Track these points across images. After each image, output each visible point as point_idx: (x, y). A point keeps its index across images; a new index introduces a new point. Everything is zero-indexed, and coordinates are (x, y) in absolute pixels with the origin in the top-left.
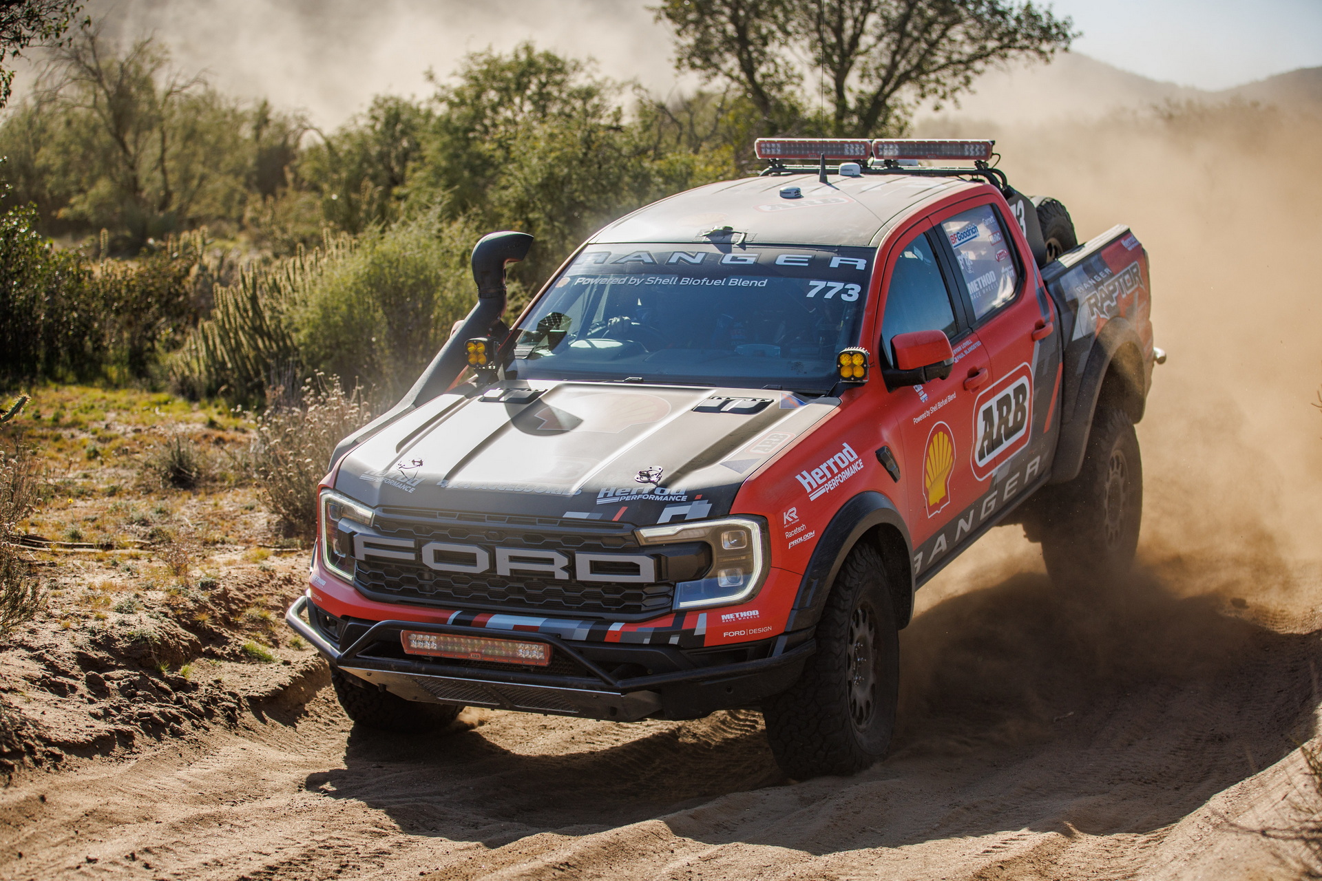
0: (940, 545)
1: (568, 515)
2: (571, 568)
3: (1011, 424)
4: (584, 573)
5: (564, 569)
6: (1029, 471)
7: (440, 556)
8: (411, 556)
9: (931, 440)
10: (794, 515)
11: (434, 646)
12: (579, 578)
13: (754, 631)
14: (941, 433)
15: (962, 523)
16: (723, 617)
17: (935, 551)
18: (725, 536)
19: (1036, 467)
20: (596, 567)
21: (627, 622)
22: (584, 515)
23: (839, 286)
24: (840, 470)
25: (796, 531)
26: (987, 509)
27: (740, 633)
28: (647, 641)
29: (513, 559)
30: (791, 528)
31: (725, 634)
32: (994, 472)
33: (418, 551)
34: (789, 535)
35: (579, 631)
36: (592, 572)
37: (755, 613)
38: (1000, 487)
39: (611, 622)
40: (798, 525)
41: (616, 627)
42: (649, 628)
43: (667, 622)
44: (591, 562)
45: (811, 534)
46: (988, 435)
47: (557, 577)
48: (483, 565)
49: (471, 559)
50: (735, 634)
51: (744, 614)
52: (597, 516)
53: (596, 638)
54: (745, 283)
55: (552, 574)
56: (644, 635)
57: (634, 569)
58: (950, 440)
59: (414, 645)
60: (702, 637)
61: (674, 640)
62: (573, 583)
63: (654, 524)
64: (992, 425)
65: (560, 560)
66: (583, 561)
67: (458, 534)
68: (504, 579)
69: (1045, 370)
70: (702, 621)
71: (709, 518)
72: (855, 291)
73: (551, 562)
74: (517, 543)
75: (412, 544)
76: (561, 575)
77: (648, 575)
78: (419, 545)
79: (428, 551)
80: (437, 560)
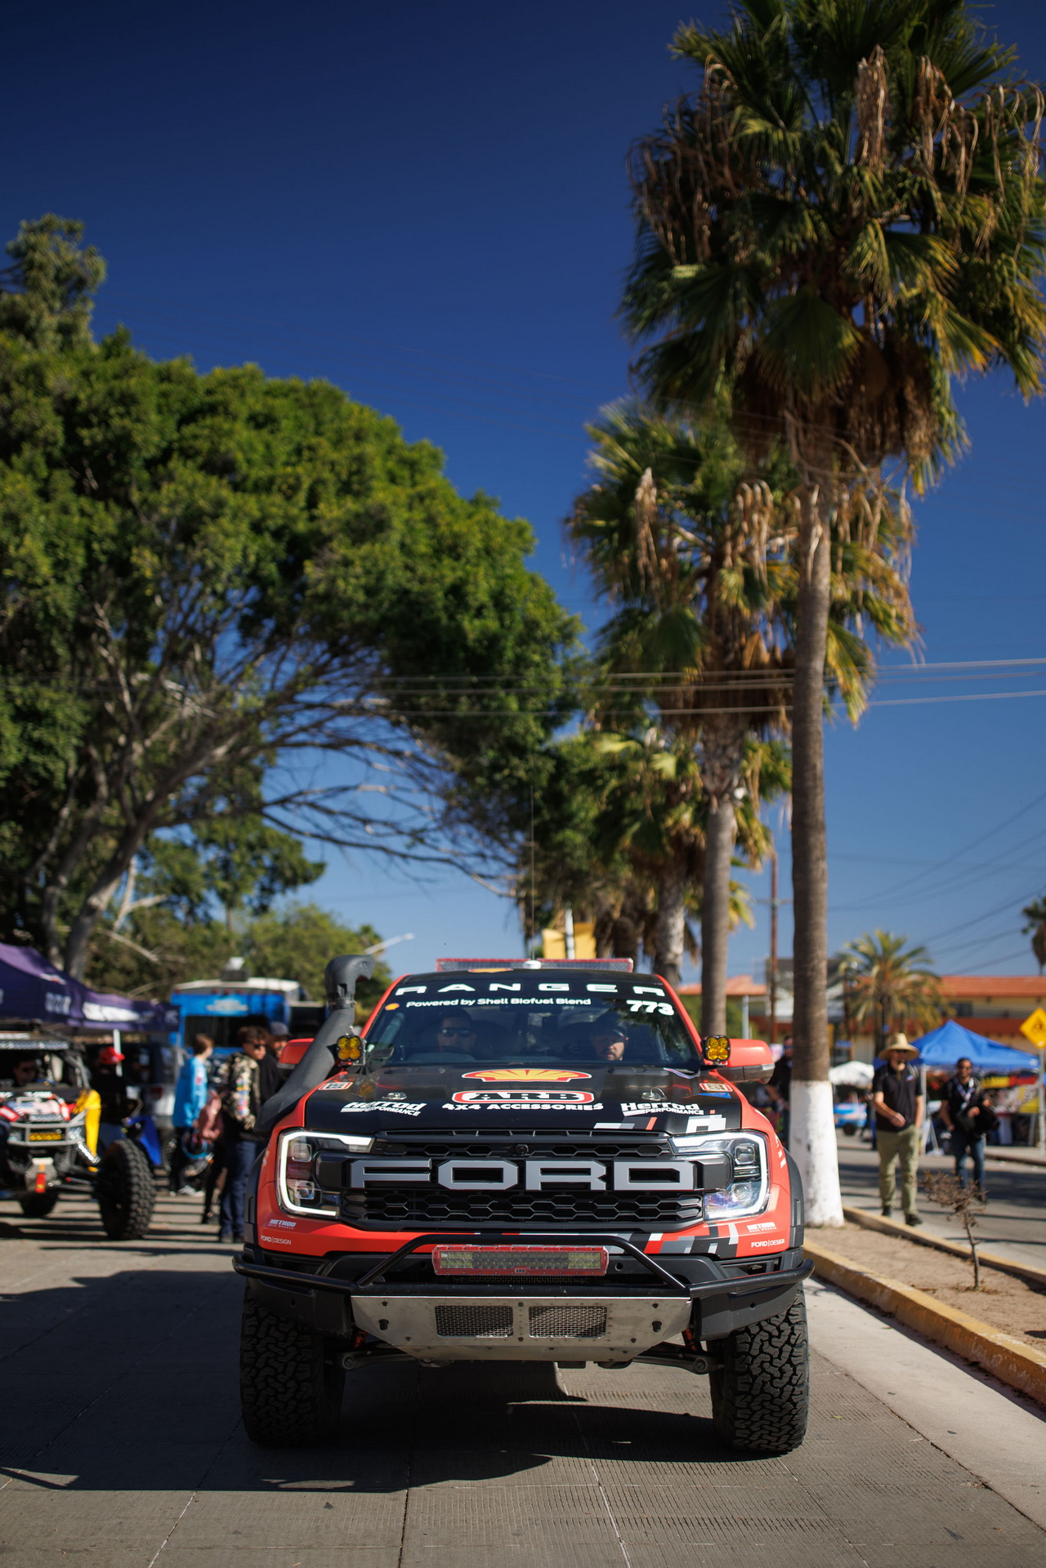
1: (598, 1126)
2: (609, 1178)
4: (622, 1182)
5: (603, 1178)
7: (460, 1174)
8: (426, 1177)
11: (469, 1264)
13: (773, 1242)
16: (749, 1227)
20: (635, 1175)
21: (664, 1232)
22: (615, 1125)
23: (654, 1005)
27: (762, 1244)
28: (688, 1250)
29: (545, 1171)
31: (752, 1244)
33: (434, 1172)
34: (779, 1155)
36: (631, 1180)
37: (773, 1225)
39: (649, 1233)
41: (655, 1237)
42: (689, 1237)
43: (704, 1231)
44: (631, 1170)
45: (785, 1162)
47: (593, 1188)
48: (510, 1180)
49: (497, 1175)
51: (762, 1225)
52: (630, 1126)
54: (572, 1002)
55: (588, 1185)
56: (685, 1244)
57: (673, 1176)
59: (445, 1265)
60: (735, 1246)
61: (713, 1249)
62: (611, 1195)
63: (683, 1134)
65: (598, 1169)
66: (622, 1169)
67: (480, 1150)
68: (534, 1193)
70: (733, 1230)
71: (727, 1129)
72: (667, 1009)
73: (587, 1172)
74: (551, 1157)
75: (427, 1164)
76: (599, 1185)
77: (687, 1182)
78: (436, 1164)
79: (446, 1171)
80: (456, 1179)
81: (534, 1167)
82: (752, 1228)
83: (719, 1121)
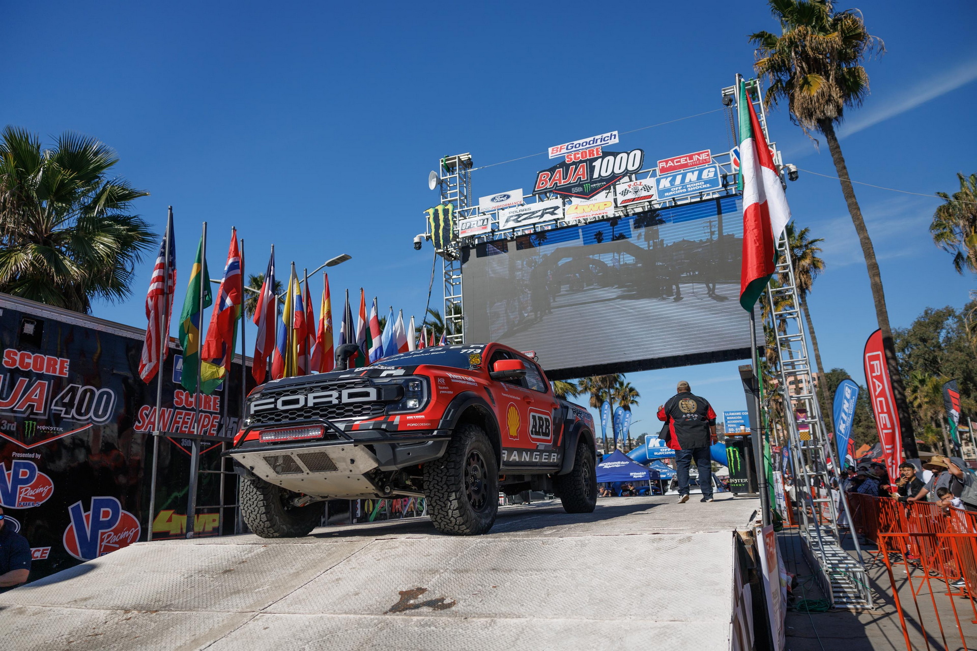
0: (515, 456)
2: (340, 397)
3: (544, 431)
4: (345, 400)
5: (337, 398)
6: (552, 457)
7: (285, 403)
8: (272, 406)
9: (509, 407)
10: (443, 381)
11: (274, 438)
12: (343, 401)
13: (422, 424)
14: (514, 409)
15: (524, 454)
16: (408, 417)
17: (513, 457)
18: (411, 384)
19: (555, 458)
20: (351, 396)
21: (363, 420)
22: (348, 376)
23: (473, 350)
24: (466, 380)
26: (536, 458)
27: (415, 425)
28: (371, 427)
29: (315, 398)
30: (442, 385)
31: (408, 425)
32: (538, 443)
33: (275, 402)
34: (440, 387)
35: (341, 427)
36: (349, 398)
37: (423, 416)
38: (541, 452)
39: (356, 421)
40: (445, 386)
42: (372, 422)
43: (382, 419)
44: (349, 393)
45: (451, 393)
46: (534, 426)
47: (333, 403)
48: (302, 403)
49: (297, 402)
50: (413, 425)
51: (418, 417)
53: (348, 429)
55: (331, 402)
56: (370, 424)
57: (367, 394)
58: (518, 413)
60: (398, 425)
61: (384, 426)
62: (340, 405)
64: (536, 424)
66: (345, 393)
67: (294, 392)
68: (310, 407)
69: (557, 422)
70: (397, 420)
71: (404, 375)
72: (479, 351)
73: (331, 396)
74: (318, 391)
75: (273, 400)
76: (335, 402)
77: (373, 397)
78: (276, 400)
79: (279, 402)
80: (283, 405)
81: (311, 396)
82: (409, 417)
83: (401, 372)
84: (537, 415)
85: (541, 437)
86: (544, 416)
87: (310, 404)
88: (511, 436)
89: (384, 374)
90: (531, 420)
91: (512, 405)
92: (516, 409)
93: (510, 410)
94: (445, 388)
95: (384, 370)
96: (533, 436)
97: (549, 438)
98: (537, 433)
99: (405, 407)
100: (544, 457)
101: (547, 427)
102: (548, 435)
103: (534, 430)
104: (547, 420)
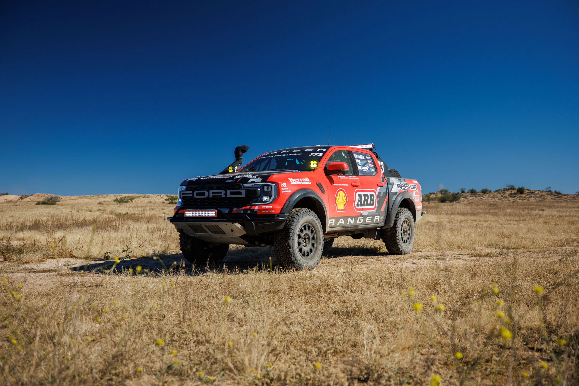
0: (341, 221)
1: (227, 181)
2: (226, 194)
3: (369, 203)
4: (229, 195)
5: (224, 194)
6: (375, 219)
7: (198, 194)
8: (191, 195)
9: (338, 192)
10: (285, 185)
11: (191, 215)
13: (270, 211)
14: (342, 192)
15: (350, 219)
17: (339, 222)
18: (266, 187)
19: (378, 219)
20: (232, 193)
21: (238, 208)
22: (231, 181)
23: (318, 153)
24: (303, 181)
25: (285, 189)
26: (359, 221)
27: (266, 211)
28: (242, 212)
29: (213, 193)
30: (283, 188)
31: (262, 212)
32: (362, 212)
33: (193, 194)
34: (282, 189)
35: (227, 211)
36: (231, 195)
37: (271, 207)
38: (365, 217)
40: (286, 188)
41: (235, 209)
42: (243, 209)
43: (248, 207)
44: (231, 192)
45: (290, 191)
46: (360, 201)
48: (207, 195)
49: (204, 194)
51: (268, 207)
52: (234, 181)
53: (230, 212)
55: (222, 196)
57: (240, 193)
58: (345, 195)
59: (187, 215)
60: (256, 211)
61: (249, 212)
62: (226, 198)
63: (247, 183)
64: (361, 199)
65: (224, 192)
66: (229, 192)
67: (203, 188)
69: (381, 195)
70: (257, 207)
71: (262, 182)
72: (321, 154)
73: (221, 193)
74: (215, 189)
76: (224, 196)
77: (244, 195)
78: (193, 192)
79: (195, 193)
80: (197, 196)
81: (211, 192)
82: (263, 207)
83: (260, 179)
84: (362, 193)
85: (366, 207)
86: (369, 193)
87: (211, 196)
88: (339, 210)
89: (250, 181)
90: (357, 198)
91: (341, 190)
92: (344, 192)
93: (338, 194)
94: (286, 189)
95: (250, 178)
96: (358, 208)
97: (373, 207)
98: (362, 205)
99: (262, 201)
100: (367, 219)
101: (371, 200)
102: (373, 205)
103: (359, 203)
104: (373, 195)
